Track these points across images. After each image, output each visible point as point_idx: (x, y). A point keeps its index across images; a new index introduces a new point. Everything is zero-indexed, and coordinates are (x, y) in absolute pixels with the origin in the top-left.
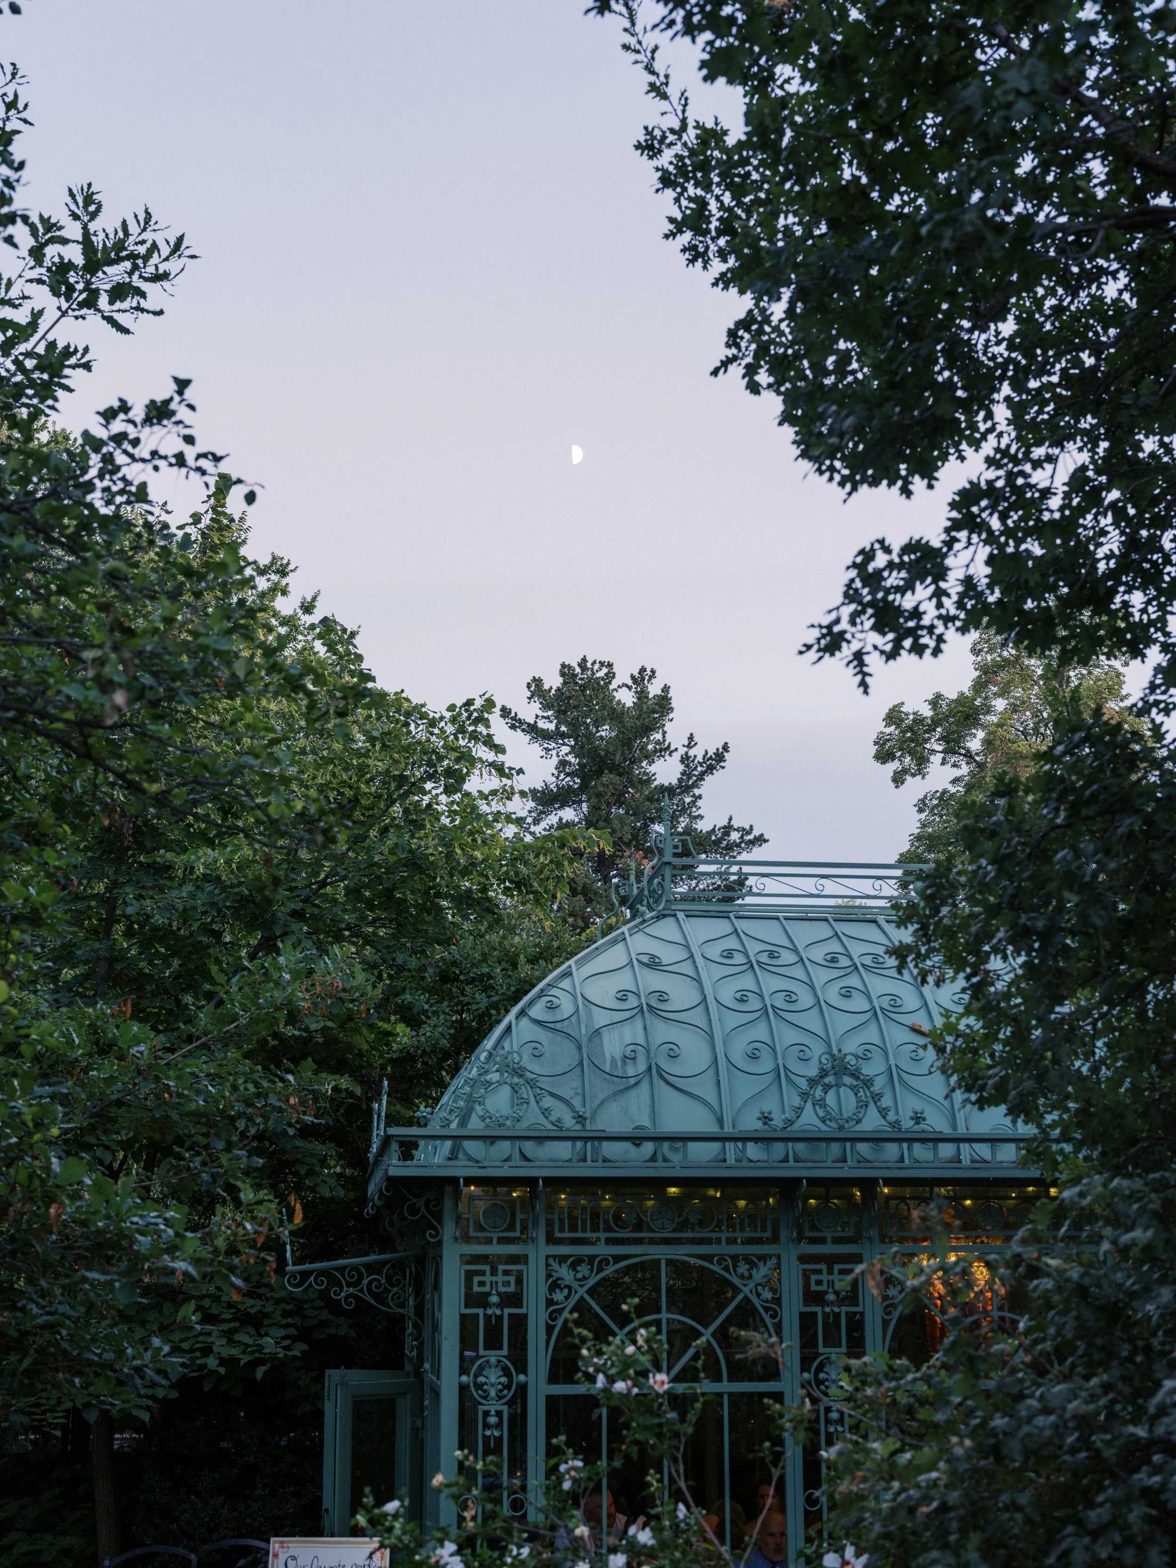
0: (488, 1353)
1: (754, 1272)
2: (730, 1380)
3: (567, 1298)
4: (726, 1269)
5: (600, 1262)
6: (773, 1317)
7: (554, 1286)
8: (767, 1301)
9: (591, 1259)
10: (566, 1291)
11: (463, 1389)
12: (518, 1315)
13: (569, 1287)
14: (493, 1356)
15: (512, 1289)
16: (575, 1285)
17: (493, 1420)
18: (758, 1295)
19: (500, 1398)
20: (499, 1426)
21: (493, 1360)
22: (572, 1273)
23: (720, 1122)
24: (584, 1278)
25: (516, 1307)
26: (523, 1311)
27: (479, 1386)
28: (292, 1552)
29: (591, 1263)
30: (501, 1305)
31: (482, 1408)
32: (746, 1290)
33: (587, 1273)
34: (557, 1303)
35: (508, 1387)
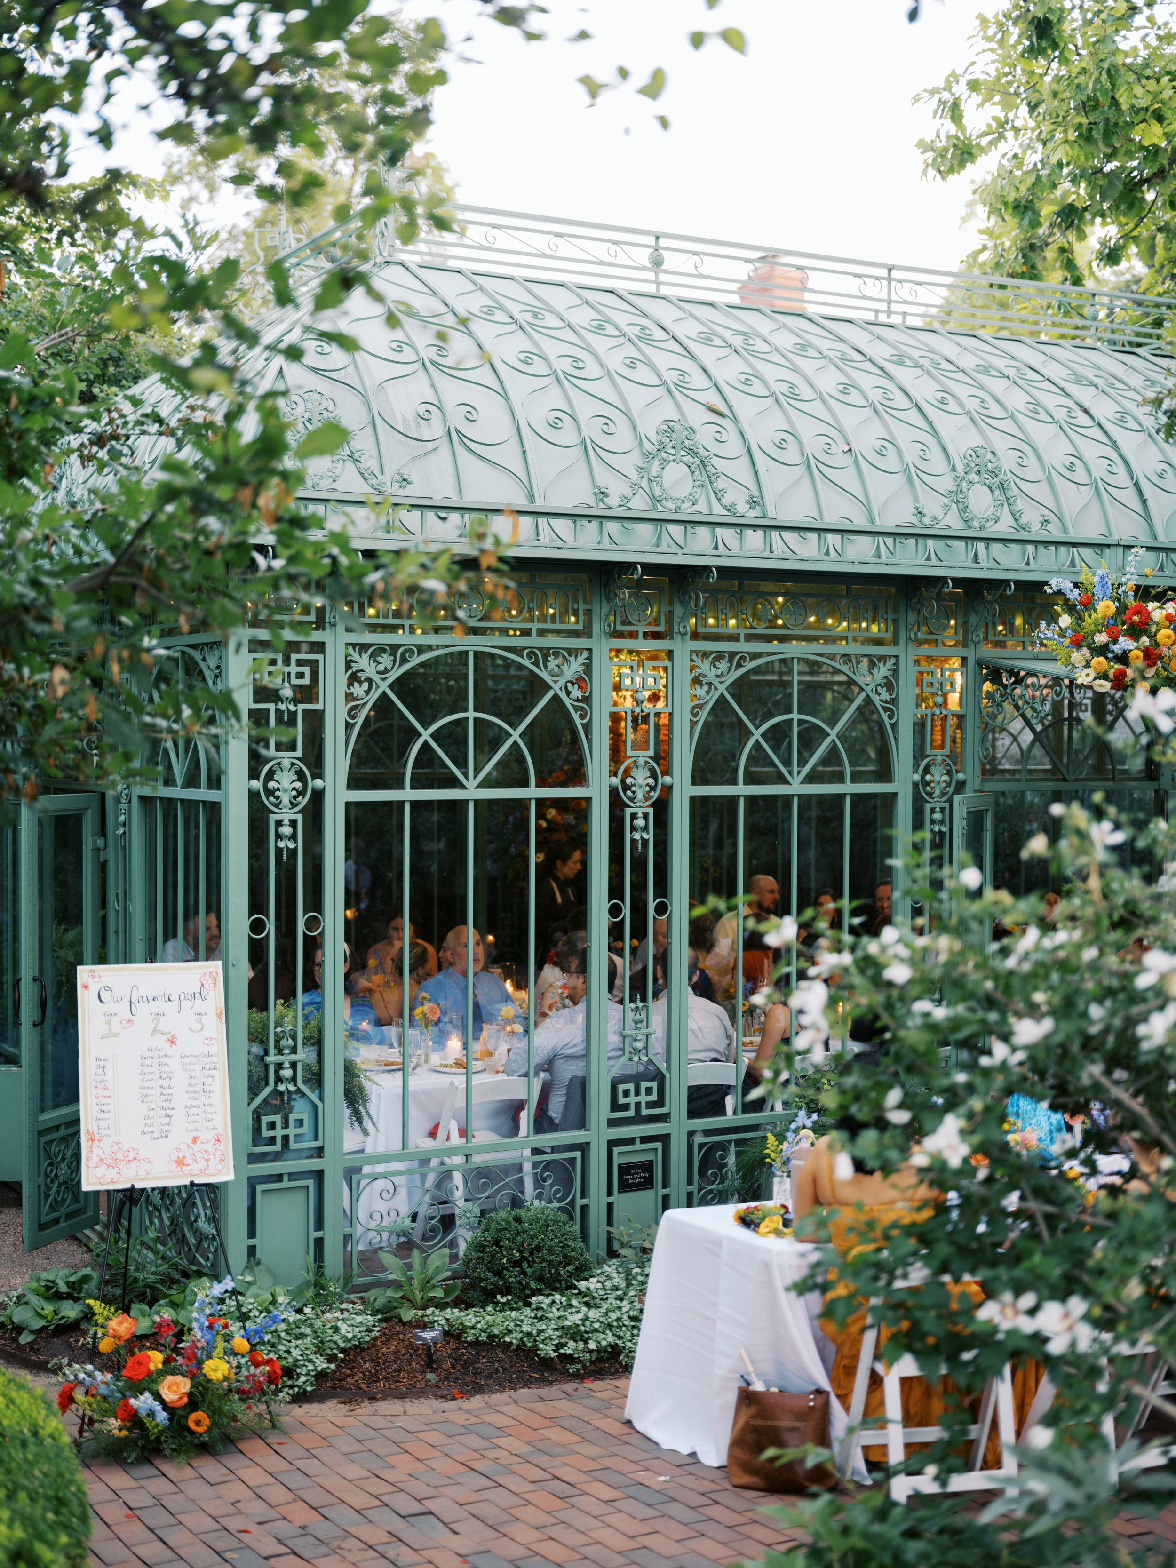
0: (280, 754)
1: (565, 668)
2: (539, 785)
3: (367, 692)
4: (536, 663)
5: (403, 655)
6: (582, 717)
7: (353, 679)
8: (577, 700)
9: (394, 648)
10: (365, 686)
11: (253, 796)
12: (315, 711)
13: (370, 681)
14: (286, 758)
15: (306, 681)
16: (376, 678)
17: (286, 830)
18: (568, 693)
19: (293, 805)
20: (293, 837)
21: (286, 763)
22: (373, 665)
23: (531, 497)
24: (386, 671)
25: (310, 702)
26: (318, 707)
27: (270, 793)
28: (105, 982)
29: (393, 654)
30: (295, 701)
31: (273, 818)
32: (556, 687)
33: (389, 665)
34: (356, 699)
35: (301, 793)
